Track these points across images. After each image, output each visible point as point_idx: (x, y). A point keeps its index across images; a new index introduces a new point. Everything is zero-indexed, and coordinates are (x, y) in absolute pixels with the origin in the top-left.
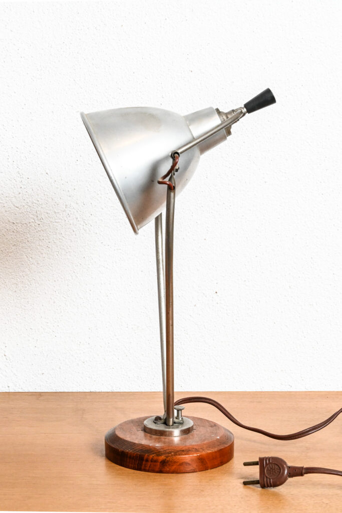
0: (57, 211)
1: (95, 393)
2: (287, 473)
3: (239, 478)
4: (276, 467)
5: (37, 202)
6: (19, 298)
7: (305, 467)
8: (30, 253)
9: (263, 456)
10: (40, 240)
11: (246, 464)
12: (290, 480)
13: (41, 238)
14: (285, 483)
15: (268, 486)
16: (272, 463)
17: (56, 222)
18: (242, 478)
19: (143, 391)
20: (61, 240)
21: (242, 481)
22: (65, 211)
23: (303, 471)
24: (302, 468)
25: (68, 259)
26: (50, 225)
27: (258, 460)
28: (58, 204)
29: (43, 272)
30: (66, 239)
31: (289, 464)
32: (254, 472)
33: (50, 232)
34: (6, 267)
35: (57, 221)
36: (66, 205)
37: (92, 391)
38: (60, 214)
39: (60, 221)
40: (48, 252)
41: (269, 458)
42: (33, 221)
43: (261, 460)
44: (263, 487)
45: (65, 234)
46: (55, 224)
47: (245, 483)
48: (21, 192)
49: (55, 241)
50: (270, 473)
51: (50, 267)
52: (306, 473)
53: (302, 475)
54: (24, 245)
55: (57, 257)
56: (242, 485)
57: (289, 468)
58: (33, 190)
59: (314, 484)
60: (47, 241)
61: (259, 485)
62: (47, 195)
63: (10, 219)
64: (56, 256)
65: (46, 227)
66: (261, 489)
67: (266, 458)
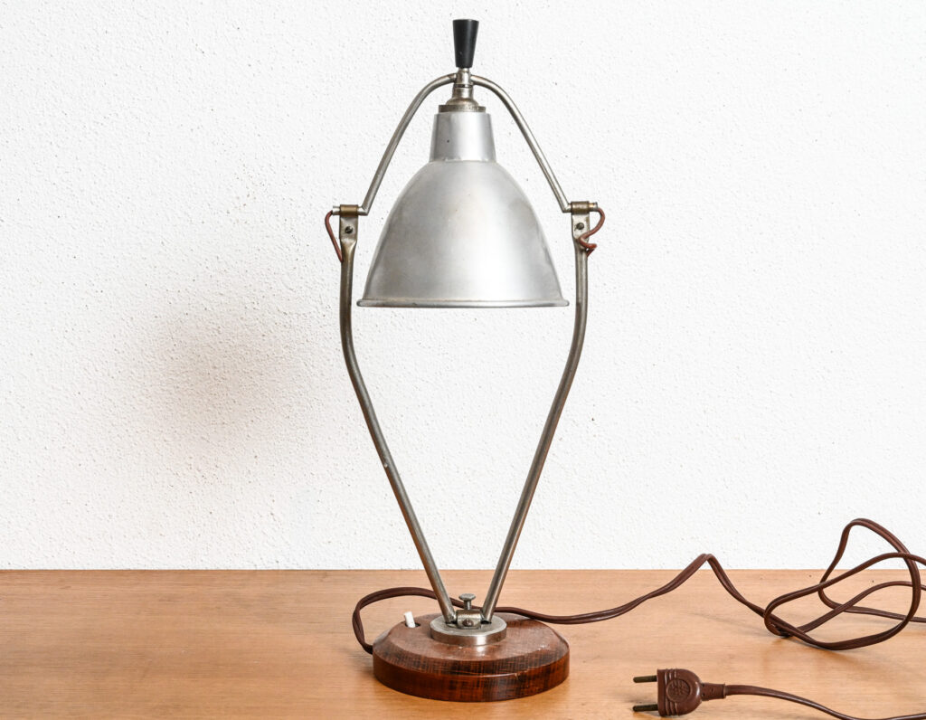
1: (409, 571)
2: (700, 694)
3: (626, 702)
4: (684, 684)
5: (320, 281)
6: (294, 428)
7: (727, 684)
9: (663, 667)
11: (637, 680)
12: (704, 704)
14: (697, 710)
15: (671, 714)
16: (676, 679)
18: (632, 701)
19: (482, 569)
21: (632, 705)
23: (724, 691)
24: (723, 686)
27: (655, 674)
31: (703, 680)
32: (651, 692)
37: (404, 568)
41: (672, 671)
43: (661, 673)
44: (663, 714)
47: (636, 709)
48: (297, 266)
50: (674, 694)
52: (729, 694)
53: (722, 697)
54: (302, 347)
56: (631, 712)
57: (703, 685)
59: (741, 711)
61: (657, 712)
63: (280, 308)
66: (660, 718)
67: (668, 671)
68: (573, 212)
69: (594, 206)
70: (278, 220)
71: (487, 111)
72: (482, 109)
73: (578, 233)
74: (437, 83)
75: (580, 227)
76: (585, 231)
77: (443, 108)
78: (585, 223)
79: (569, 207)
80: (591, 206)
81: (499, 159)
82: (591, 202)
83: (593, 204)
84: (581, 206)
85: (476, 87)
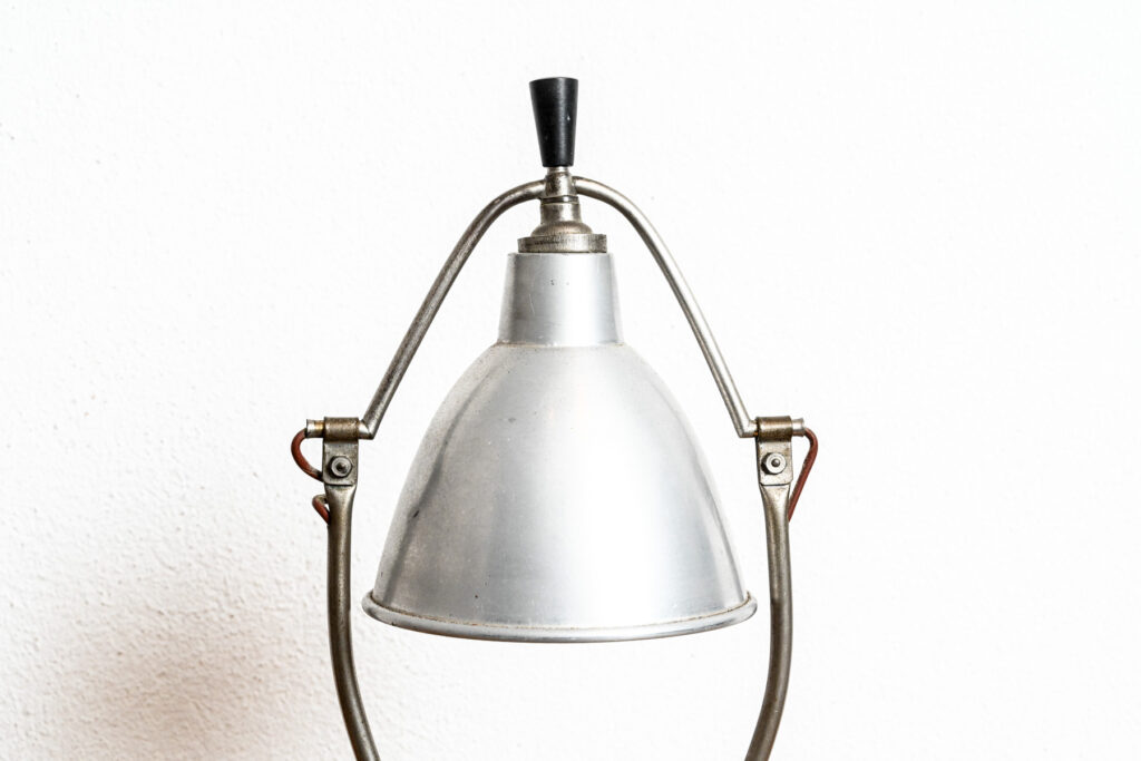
0: (282, 580)
8: (205, 697)
10: (235, 658)
13: (237, 654)
17: (279, 609)
20: (293, 661)
22: (303, 578)
25: (313, 712)
26: (264, 617)
28: (285, 560)
29: (242, 749)
30: (307, 655)
33: (263, 636)
34: (138, 737)
35: (281, 606)
36: (308, 562)
38: (291, 588)
39: (291, 606)
40: (256, 693)
42: (216, 605)
45: (305, 644)
46: (277, 614)
49: (277, 662)
51: (264, 737)
55: (281, 707)
58: (215, 520)
60: (254, 664)
62: (256, 534)
64: (280, 703)
65: (253, 624)
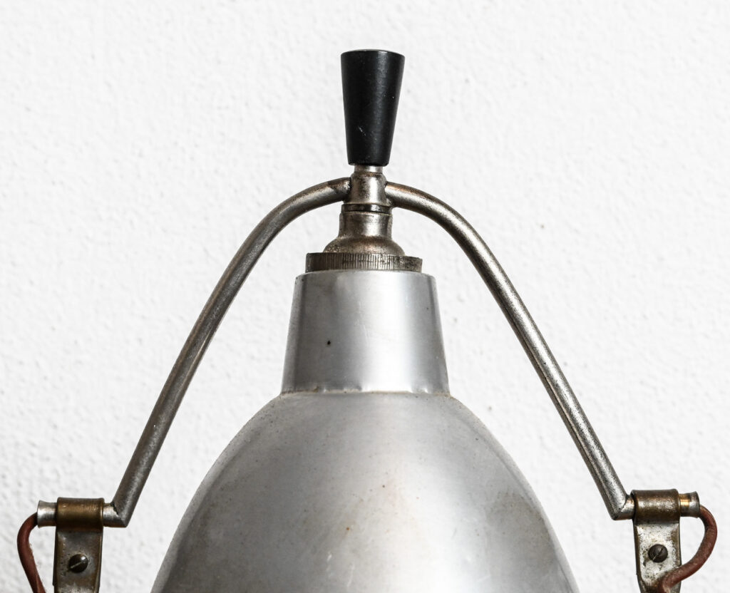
68: (639, 517)
69: (692, 504)
70: (6, 485)
71: (426, 269)
72: (412, 264)
73: (654, 571)
74: (302, 200)
75: (657, 554)
76: (669, 565)
77: (316, 262)
78: (669, 545)
79: (630, 505)
80: (684, 503)
81: (457, 387)
82: (681, 492)
83: (688, 497)
84: (657, 503)
85: (396, 212)
